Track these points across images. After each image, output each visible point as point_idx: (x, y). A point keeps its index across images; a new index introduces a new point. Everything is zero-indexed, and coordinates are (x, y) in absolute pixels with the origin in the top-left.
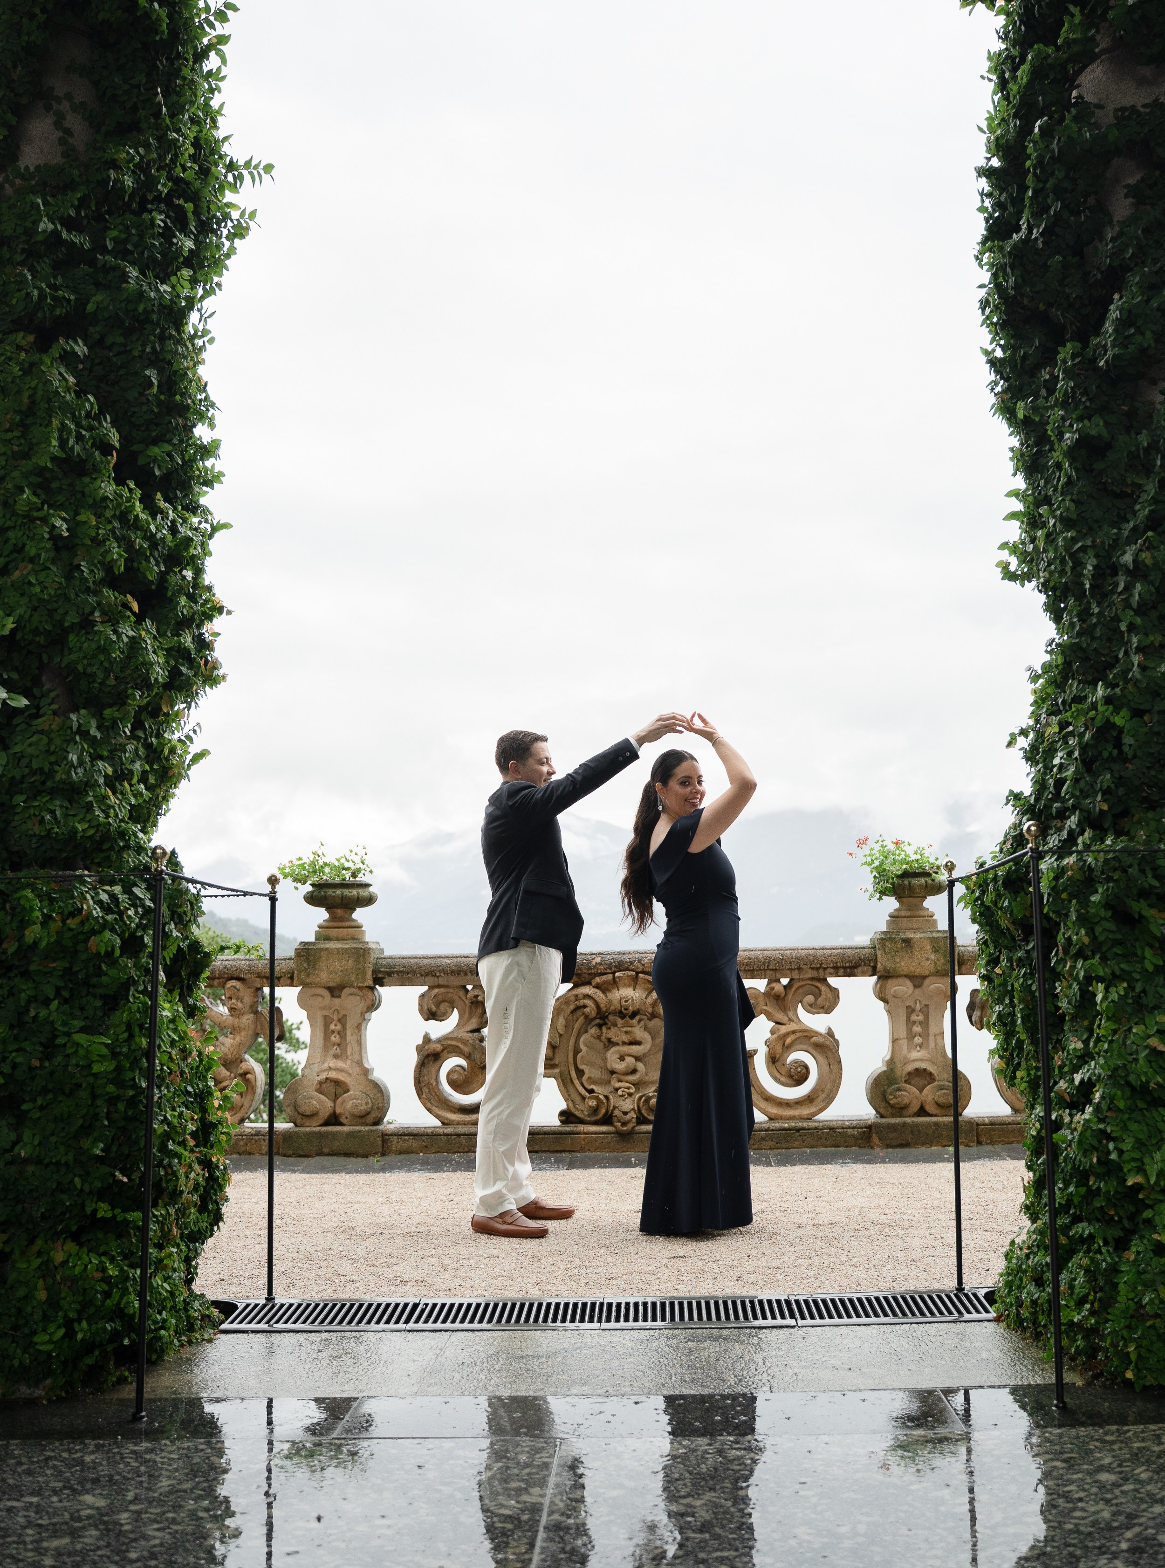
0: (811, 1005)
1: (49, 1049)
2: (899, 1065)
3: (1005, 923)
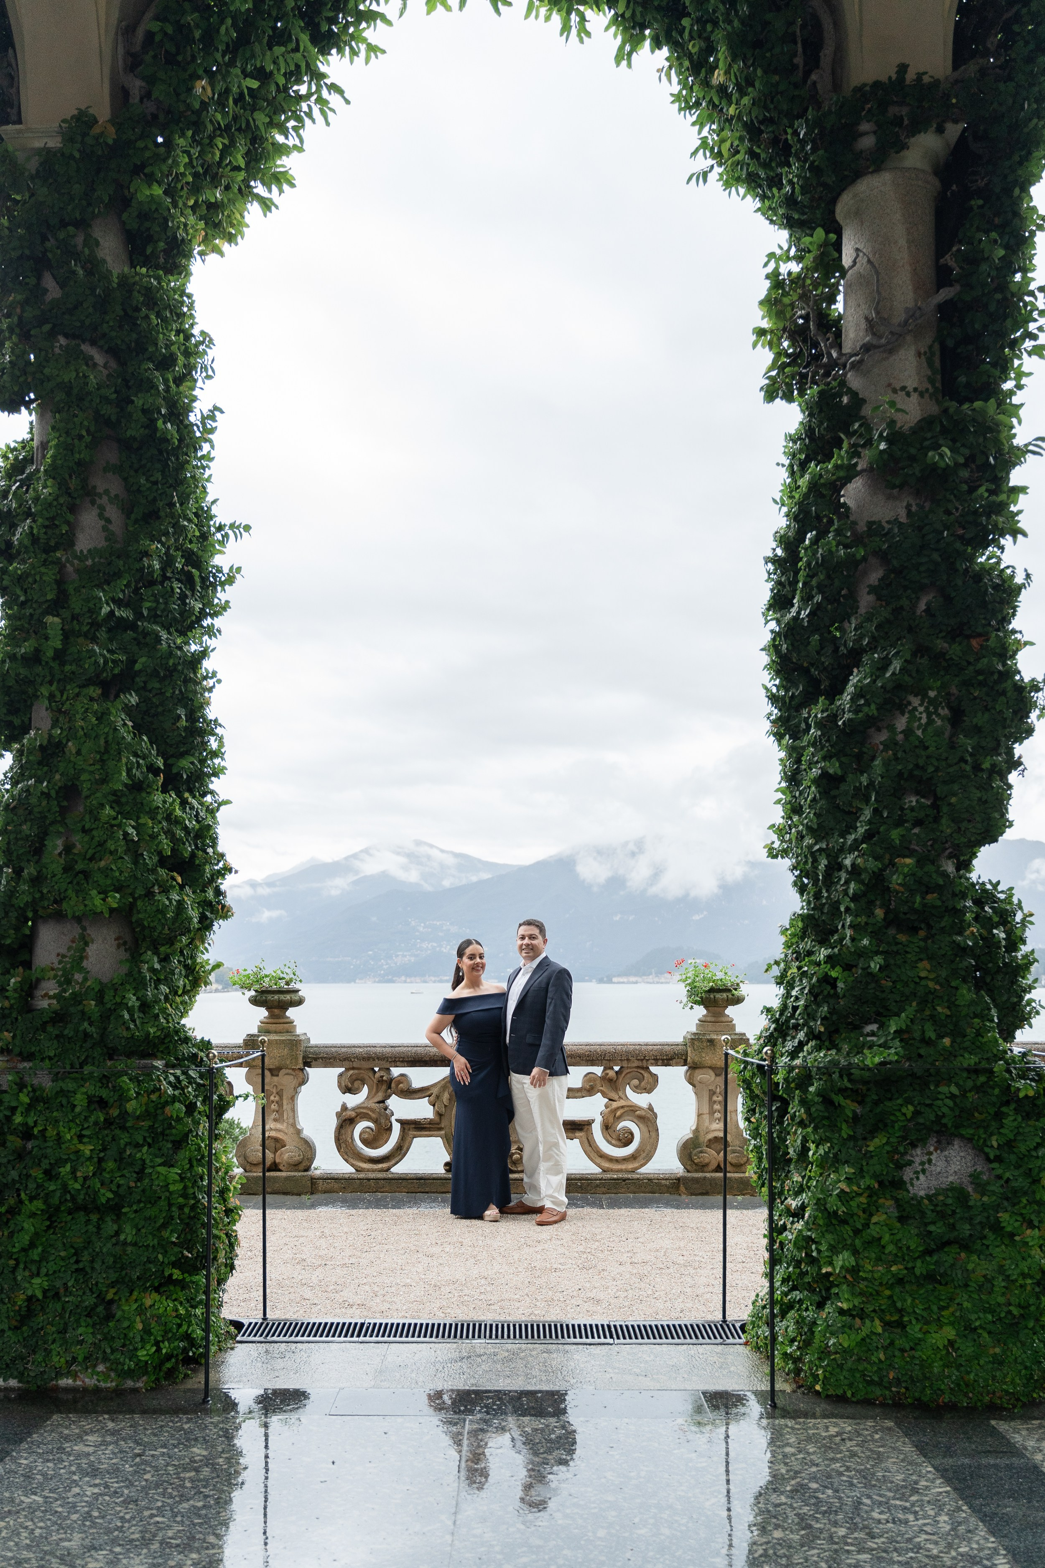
0: (638, 1085)
2: (702, 1133)
3: (757, 1092)
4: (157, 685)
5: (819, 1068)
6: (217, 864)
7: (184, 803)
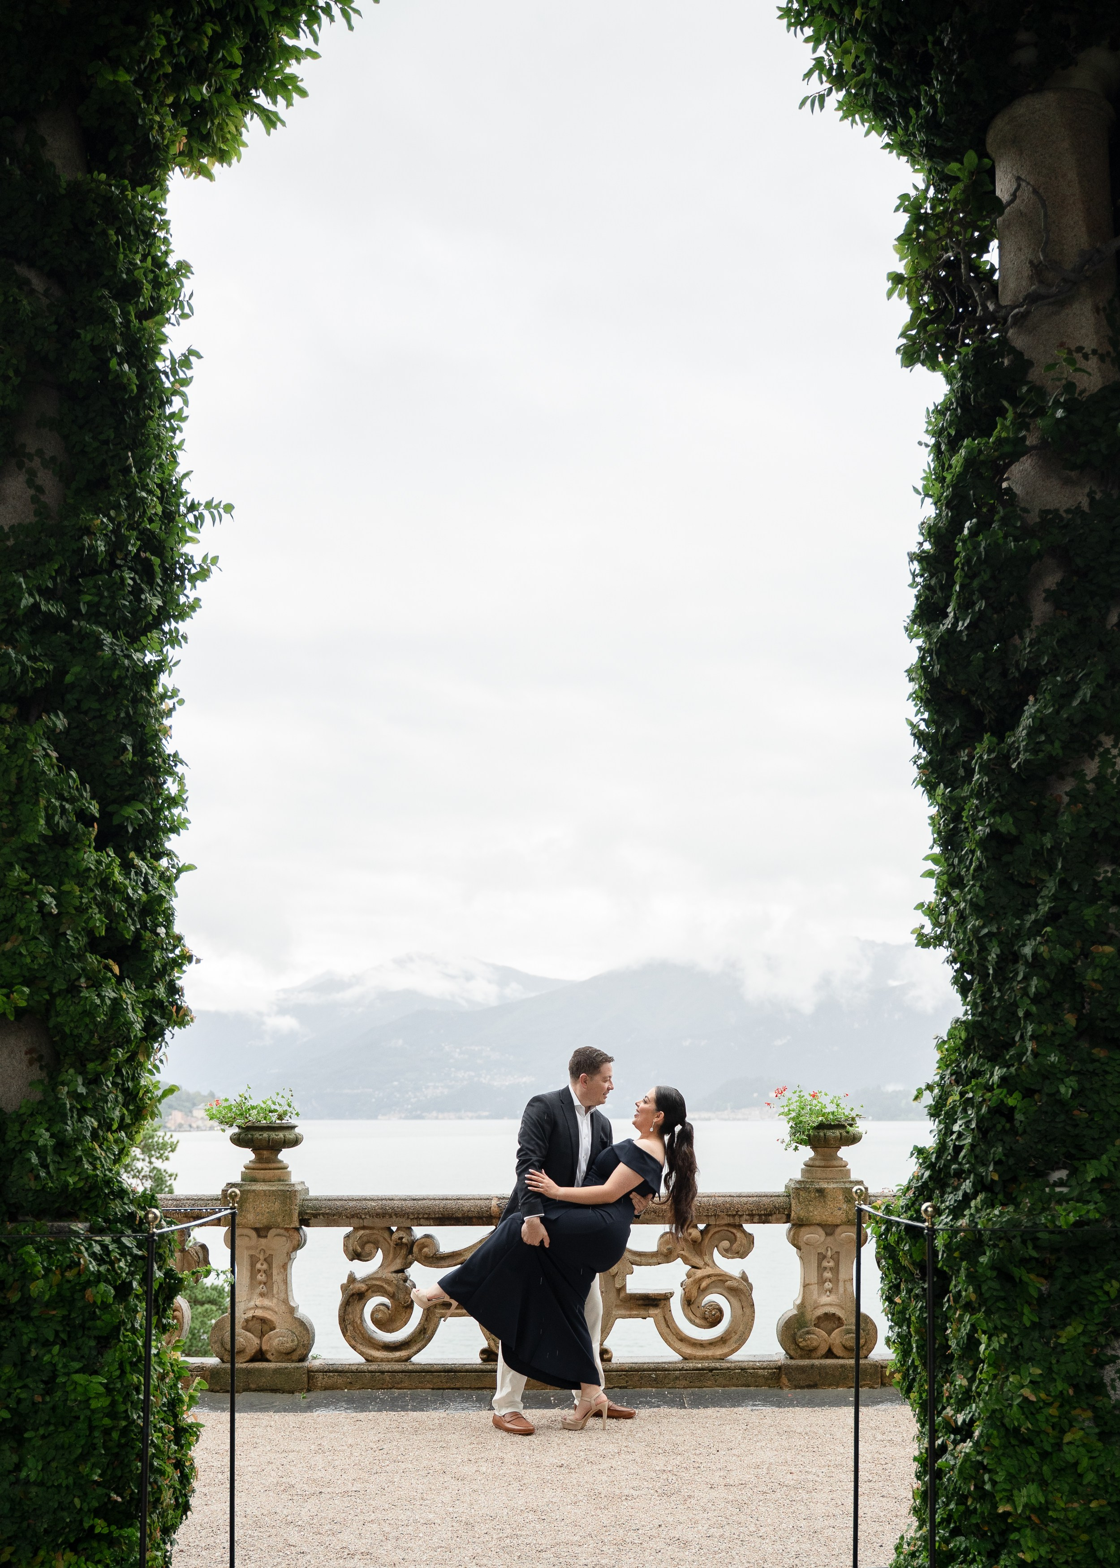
0: (726, 1250)
1: (50, 1384)
2: (809, 1309)
3: (905, 1262)
4: (95, 705)
5: (993, 1231)
6: (172, 951)
7: (127, 866)
